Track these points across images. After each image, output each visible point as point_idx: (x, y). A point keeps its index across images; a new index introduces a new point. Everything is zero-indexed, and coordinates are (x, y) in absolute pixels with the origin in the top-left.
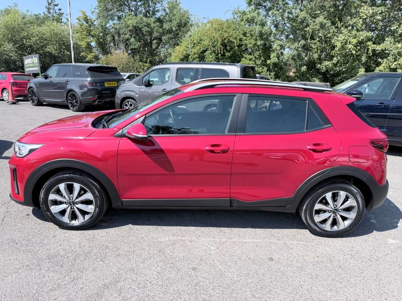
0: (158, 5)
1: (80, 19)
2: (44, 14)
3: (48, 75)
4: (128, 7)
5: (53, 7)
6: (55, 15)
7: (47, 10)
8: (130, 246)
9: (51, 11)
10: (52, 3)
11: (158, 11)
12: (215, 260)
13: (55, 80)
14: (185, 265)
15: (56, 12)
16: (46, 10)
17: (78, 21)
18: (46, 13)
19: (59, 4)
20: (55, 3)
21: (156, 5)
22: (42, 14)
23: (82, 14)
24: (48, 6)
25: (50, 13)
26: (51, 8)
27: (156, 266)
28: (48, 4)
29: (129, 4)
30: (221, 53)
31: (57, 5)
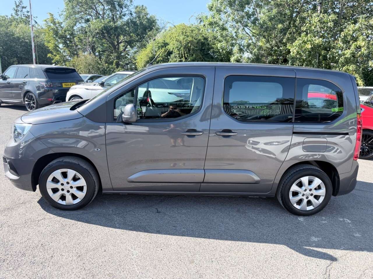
0: (125, 10)
1: (47, 21)
2: (12, 15)
3: (6, 76)
4: (95, 11)
5: (21, 9)
6: (23, 17)
7: (15, 12)
8: (49, 253)
9: (19, 13)
10: (20, 6)
11: (124, 15)
12: (135, 264)
13: (12, 81)
14: (102, 271)
15: (24, 14)
16: (13, 12)
17: (45, 23)
18: (14, 15)
19: (27, 6)
20: (22, 6)
21: (123, 10)
22: (10, 16)
23: (50, 17)
24: (16, 9)
25: (17, 15)
26: (19, 10)
27: (70, 273)
28: (16, 7)
29: (96, 8)
30: (185, 56)
31: (25, 8)
